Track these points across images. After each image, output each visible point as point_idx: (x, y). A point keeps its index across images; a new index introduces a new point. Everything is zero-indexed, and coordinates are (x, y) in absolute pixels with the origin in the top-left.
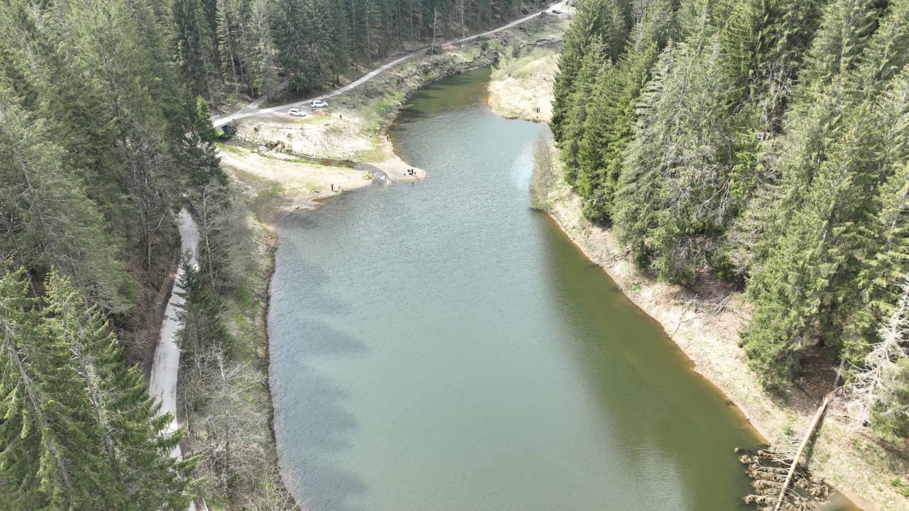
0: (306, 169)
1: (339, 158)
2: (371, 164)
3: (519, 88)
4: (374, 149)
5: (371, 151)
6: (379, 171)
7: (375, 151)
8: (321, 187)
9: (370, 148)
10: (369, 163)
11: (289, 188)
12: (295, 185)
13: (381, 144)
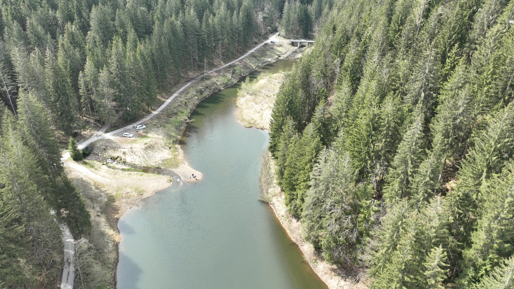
0: (134, 177)
1: (153, 166)
2: (172, 170)
3: (253, 103)
4: (173, 157)
5: (171, 159)
6: (176, 175)
7: (174, 158)
8: (143, 191)
9: (170, 157)
10: (170, 169)
11: (125, 193)
12: (128, 190)
13: (177, 153)
